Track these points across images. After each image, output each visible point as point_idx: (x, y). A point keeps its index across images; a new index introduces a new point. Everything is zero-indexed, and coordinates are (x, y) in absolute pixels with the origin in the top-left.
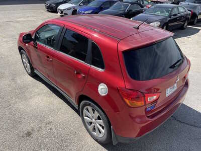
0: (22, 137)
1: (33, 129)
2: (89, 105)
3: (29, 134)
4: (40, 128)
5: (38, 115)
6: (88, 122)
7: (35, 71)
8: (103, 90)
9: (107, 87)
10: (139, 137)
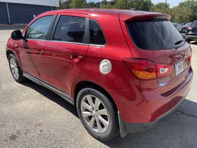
0: (5, 141)
1: (18, 132)
2: (89, 93)
3: (13, 137)
4: (27, 130)
5: (26, 117)
6: (86, 118)
7: (24, 75)
8: (105, 67)
9: (110, 62)
10: (153, 122)
